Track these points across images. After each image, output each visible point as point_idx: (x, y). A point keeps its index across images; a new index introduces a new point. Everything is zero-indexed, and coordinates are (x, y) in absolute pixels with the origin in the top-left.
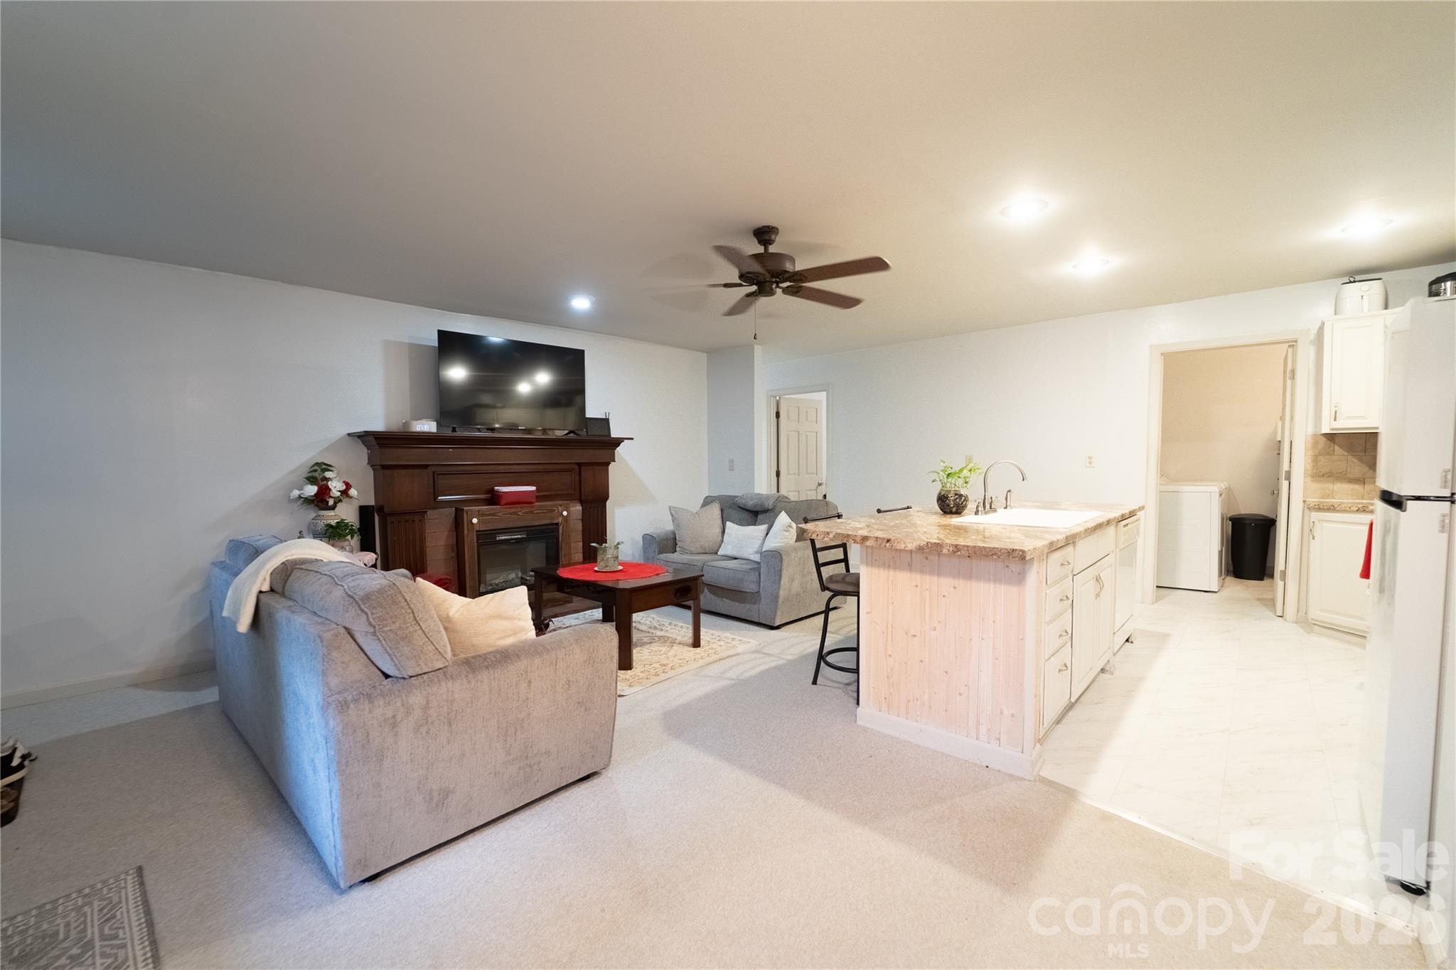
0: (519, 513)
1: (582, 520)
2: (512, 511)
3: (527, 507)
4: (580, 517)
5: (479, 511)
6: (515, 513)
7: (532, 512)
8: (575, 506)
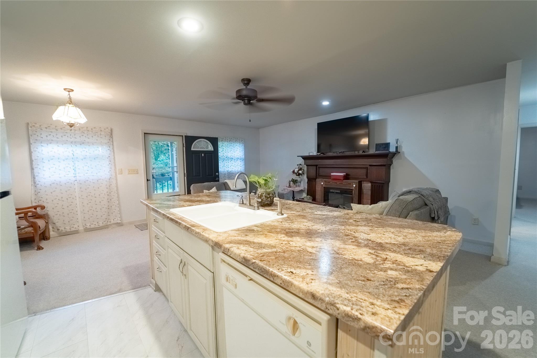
0: (338, 183)
1: (371, 190)
2: (336, 182)
3: (340, 181)
4: (370, 189)
5: (325, 181)
6: (336, 183)
7: (342, 183)
8: (368, 184)
